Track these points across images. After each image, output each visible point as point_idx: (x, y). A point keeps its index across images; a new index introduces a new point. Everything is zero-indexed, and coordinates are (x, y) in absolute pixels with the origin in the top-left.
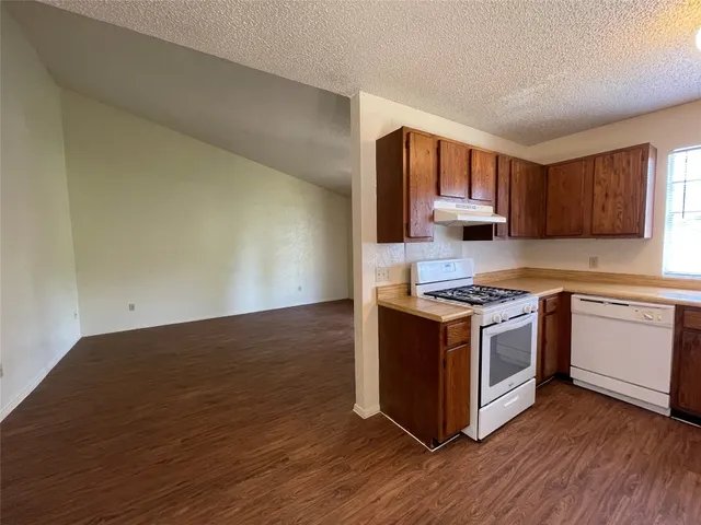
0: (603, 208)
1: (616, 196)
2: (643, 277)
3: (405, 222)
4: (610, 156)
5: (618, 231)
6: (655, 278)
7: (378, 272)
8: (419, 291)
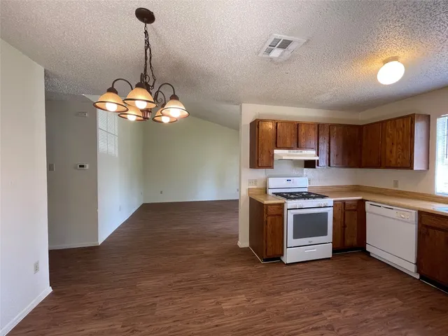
0: (391, 152)
1: (397, 144)
2: (423, 194)
3: (257, 159)
4: (394, 121)
5: (399, 166)
6: (430, 196)
7: (250, 182)
8: (270, 192)
